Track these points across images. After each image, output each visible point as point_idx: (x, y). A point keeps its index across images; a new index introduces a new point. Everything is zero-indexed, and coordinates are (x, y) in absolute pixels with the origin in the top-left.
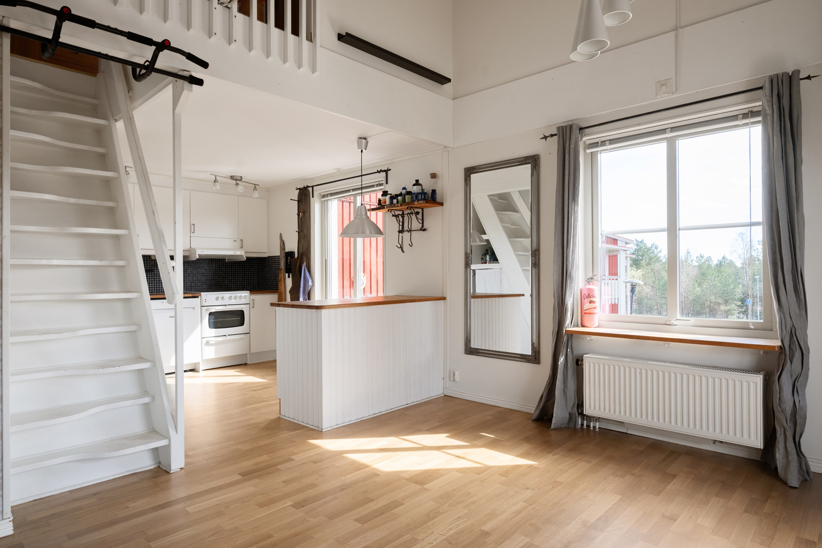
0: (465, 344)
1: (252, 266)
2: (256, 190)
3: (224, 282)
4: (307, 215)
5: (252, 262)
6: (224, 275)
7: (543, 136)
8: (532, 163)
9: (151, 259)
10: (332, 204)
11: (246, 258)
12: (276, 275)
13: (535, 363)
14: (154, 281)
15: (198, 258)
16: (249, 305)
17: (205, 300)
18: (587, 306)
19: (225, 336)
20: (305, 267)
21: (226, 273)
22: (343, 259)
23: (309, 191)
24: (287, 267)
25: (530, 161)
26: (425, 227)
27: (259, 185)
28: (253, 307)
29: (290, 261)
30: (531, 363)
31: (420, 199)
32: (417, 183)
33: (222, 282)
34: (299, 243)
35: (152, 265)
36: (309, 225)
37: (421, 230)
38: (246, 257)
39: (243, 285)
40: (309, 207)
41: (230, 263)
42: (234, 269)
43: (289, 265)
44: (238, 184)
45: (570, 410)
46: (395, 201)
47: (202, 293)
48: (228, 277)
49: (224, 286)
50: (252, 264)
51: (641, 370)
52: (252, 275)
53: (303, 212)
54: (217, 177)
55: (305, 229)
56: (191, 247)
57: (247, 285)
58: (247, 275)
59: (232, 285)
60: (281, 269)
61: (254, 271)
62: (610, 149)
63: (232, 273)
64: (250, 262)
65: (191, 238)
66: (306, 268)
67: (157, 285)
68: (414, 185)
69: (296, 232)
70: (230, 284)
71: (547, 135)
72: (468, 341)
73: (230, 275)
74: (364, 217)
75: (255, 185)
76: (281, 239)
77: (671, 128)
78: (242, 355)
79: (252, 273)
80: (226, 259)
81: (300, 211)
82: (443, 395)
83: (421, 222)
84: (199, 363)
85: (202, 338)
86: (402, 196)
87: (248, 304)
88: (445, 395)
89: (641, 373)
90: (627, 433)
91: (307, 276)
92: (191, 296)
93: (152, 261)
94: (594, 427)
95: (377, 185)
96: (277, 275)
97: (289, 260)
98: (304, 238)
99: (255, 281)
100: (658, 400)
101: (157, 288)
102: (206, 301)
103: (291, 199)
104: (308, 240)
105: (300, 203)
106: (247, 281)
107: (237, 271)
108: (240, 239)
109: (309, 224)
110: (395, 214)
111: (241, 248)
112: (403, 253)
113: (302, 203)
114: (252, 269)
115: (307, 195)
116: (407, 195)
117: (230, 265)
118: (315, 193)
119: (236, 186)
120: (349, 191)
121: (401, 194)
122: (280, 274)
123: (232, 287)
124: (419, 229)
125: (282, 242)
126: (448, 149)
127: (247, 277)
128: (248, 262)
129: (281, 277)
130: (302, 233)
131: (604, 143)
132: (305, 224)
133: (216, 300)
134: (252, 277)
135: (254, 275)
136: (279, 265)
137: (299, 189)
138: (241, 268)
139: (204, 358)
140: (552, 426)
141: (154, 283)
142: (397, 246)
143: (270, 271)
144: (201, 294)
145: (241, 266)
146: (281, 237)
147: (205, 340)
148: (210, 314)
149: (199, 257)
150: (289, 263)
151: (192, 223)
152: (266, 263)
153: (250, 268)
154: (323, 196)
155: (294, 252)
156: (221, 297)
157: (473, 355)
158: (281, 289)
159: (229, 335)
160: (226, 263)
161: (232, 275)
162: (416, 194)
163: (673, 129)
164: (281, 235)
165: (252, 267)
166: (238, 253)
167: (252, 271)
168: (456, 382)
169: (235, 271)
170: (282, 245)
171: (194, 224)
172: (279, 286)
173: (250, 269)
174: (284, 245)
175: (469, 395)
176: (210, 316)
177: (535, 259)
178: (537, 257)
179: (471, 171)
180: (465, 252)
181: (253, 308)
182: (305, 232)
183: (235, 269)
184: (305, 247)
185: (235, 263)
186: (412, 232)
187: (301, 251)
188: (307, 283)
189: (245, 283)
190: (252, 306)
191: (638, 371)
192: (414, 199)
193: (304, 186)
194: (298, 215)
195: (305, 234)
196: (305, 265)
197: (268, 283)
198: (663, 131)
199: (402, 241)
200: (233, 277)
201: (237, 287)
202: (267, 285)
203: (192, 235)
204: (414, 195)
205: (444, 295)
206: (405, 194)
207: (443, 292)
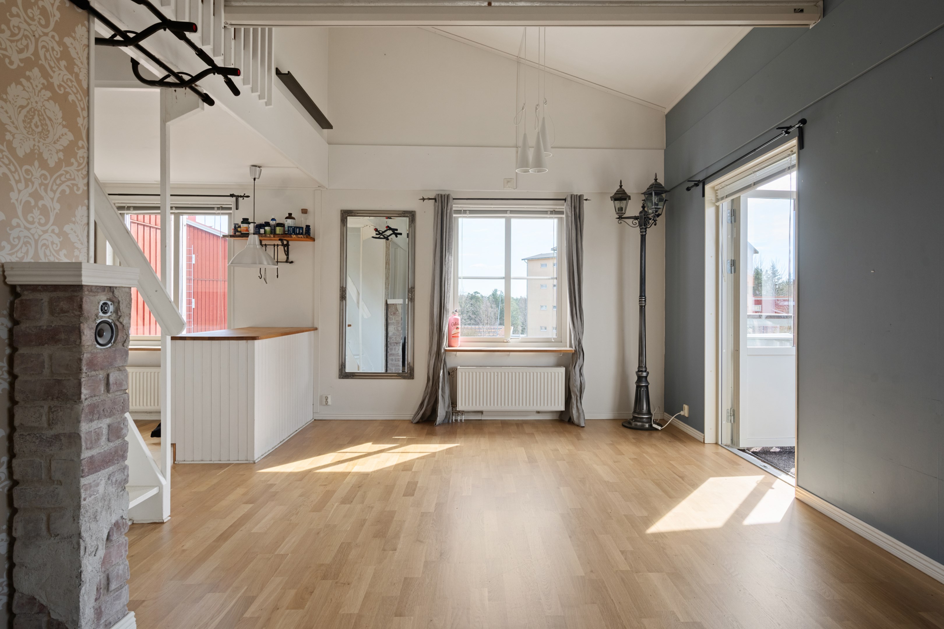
0: (339, 370)
7: (422, 198)
8: (410, 217)
13: (410, 379)
18: (454, 331)
25: (408, 215)
26: (290, 259)
30: (406, 379)
31: (298, 233)
32: (290, 216)
37: (283, 262)
45: (446, 409)
46: (262, 230)
51: (498, 373)
62: (469, 217)
68: (287, 218)
71: (425, 198)
72: (342, 366)
74: (258, 247)
77: (510, 211)
82: (313, 420)
83: (287, 254)
86: (270, 227)
88: (315, 420)
89: (498, 375)
90: (481, 420)
94: (461, 420)
95: (219, 209)
100: (508, 392)
112: (266, 283)
116: (277, 226)
121: (269, 225)
126: (321, 189)
131: (465, 212)
140: (437, 424)
157: (348, 378)
162: (293, 227)
163: (512, 212)
168: (328, 405)
175: (344, 415)
177: (411, 295)
178: (413, 293)
179: (348, 214)
180: (340, 286)
191: (496, 374)
192: (290, 232)
198: (505, 212)
199: (265, 272)
204: (290, 228)
205: (316, 326)
206: (276, 225)
207: (313, 323)
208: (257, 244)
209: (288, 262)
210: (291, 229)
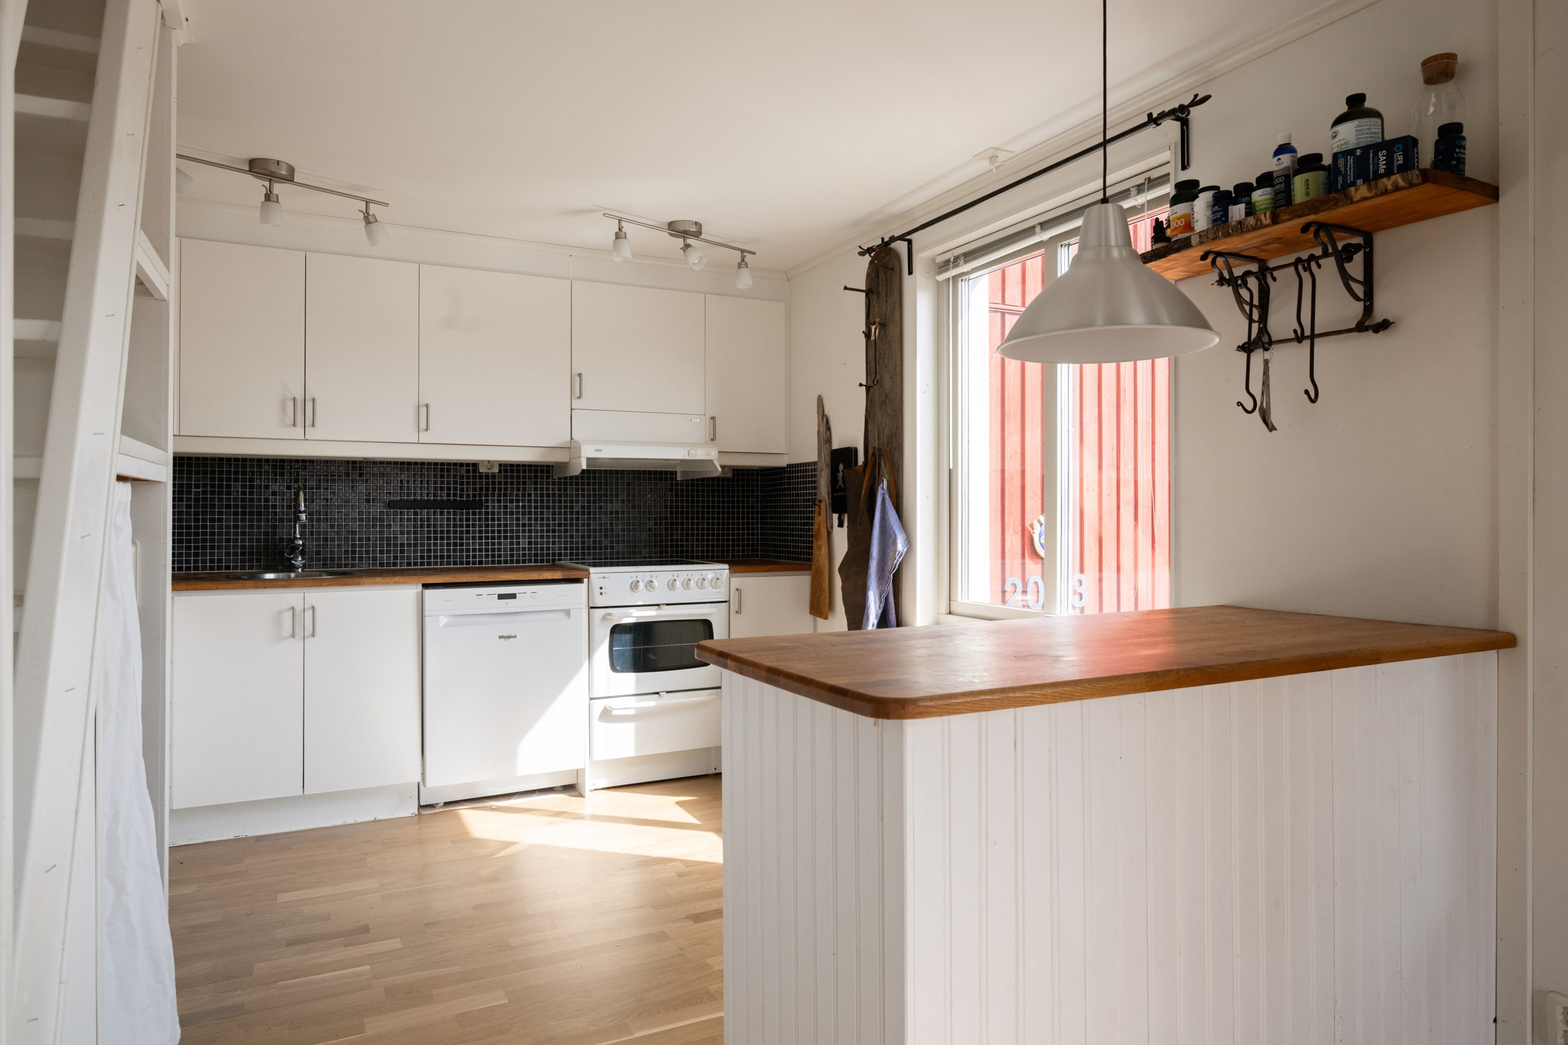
1: (748, 491)
2: (747, 267)
3: (672, 535)
4: (892, 331)
5: (748, 480)
6: (672, 518)
9: (479, 472)
10: (972, 294)
11: (720, 469)
12: (808, 518)
14: (487, 532)
15: (584, 467)
16: (727, 604)
17: (601, 588)
19: (657, 695)
20: (884, 494)
21: (677, 513)
22: (1003, 471)
23: (898, 257)
24: (835, 494)
26: (1384, 311)
27: (754, 253)
28: (737, 612)
29: (843, 477)
31: (1380, 170)
32: (1354, 107)
33: (667, 535)
34: (870, 421)
35: (481, 489)
36: (899, 363)
37: (1361, 327)
38: (721, 466)
39: (723, 546)
40: (897, 305)
41: (687, 485)
42: (698, 502)
43: (841, 490)
44: (687, 246)
46: (1237, 211)
47: (592, 570)
48: (682, 524)
49: (672, 546)
50: (748, 486)
52: (748, 518)
53: (879, 324)
54: (623, 224)
55: (886, 377)
56: (572, 438)
57: (733, 546)
58: (733, 518)
59: (692, 546)
60: (820, 501)
61: (753, 507)
63: (693, 513)
64: (743, 480)
65: (573, 411)
66: (887, 496)
67: (493, 544)
68: (1337, 122)
69: (861, 385)
70: (687, 540)
73: (687, 518)
75: (743, 251)
76: (821, 412)
78: (708, 750)
79: (748, 513)
80: (679, 470)
81: (872, 321)
83: (1361, 294)
84: (583, 770)
85: (591, 699)
86: (1272, 186)
87: (725, 602)
91: (892, 524)
92: (561, 578)
93: (481, 477)
95: (1140, 189)
96: (809, 520)
97: (841, 473)
98: (883, 403)
99: (757, 533)
101: (493, 550)
102: (601, 594)
103: (846, 288)
104: (894, 411)
105: (873, 297)
106: (733, 535)
107: (708, 507)
108: (708, 416)
109: (899, 359)
110: (1231, 272)
111: (712, 440)
112: (1270, 430)
113: (878, 296)
114: (748, 502)
115: (892, 269)
116: (1298, 172)
117: (687, 490)
118: (918, 258)
119: (684, 251)
120: (1029, 232)
121: (1265, 180)
122: (816, 515)
123: (692, 551)
124: (1353, 326)
125: (823, 420)
127: (733, 524)
128: (738, 480)
129: (819, 524)
130: (877, 387)
132: (886, 361)
133: (632, 589)
134: (748, 524)
135: (753, 518)
136: (815, 488)
137: (869, 251)
138: (718, 497)
139: (599, 756)
141: (487, 538)
142: (1239, 404)
143: (792, 507)
144: (588, 571)
145: (718, 491)
146: (821, 408)
147: (599, 706)
148: (616, 630)
149: (587, 466)
150: (840, 483)
151: (576, 370)
152: (781, 484)
153: (743, 497)
154: (940, 268)
155: (856, 450)
156: (646, 580)
158: (820, 558)
159: (667, 692)
160: (677, 485)
161: (693, 518)
162: (1353, 156)
164: (820, 400)
165: (748, 497)
166: (700, 454)
167: (748, 507)
169: (703, 507)
170: (823, 428)
171: (580, 375)
172: (815, 552)
173: (743, 502)
174: (828, 428)
176: (615, 635)
181: (738, 615)
182: (887, 384)
183: (703, 502)
184: (887, 432)
185: (703, 485)
186: (1316, 340)
187: (874, 443)
188: (890, 544)
189: (728, 540)
190: (736, 609)
192: (1342, 182)
193: (883, 239)
194: (867, 335)
195: (887, 391)
196: (885, 487)
197: (787, 541)
199: (1266, 384)
200: (698, 524)
201: (708, 551)
202: (785, 547)
203: (576, 404)
204: (1341, 162)
205: (1507, 623)
206: (1291, 172)
207: (1493, 608)
208: (1113, 243)
209: (1366, 329)
210: (1350, 160)
